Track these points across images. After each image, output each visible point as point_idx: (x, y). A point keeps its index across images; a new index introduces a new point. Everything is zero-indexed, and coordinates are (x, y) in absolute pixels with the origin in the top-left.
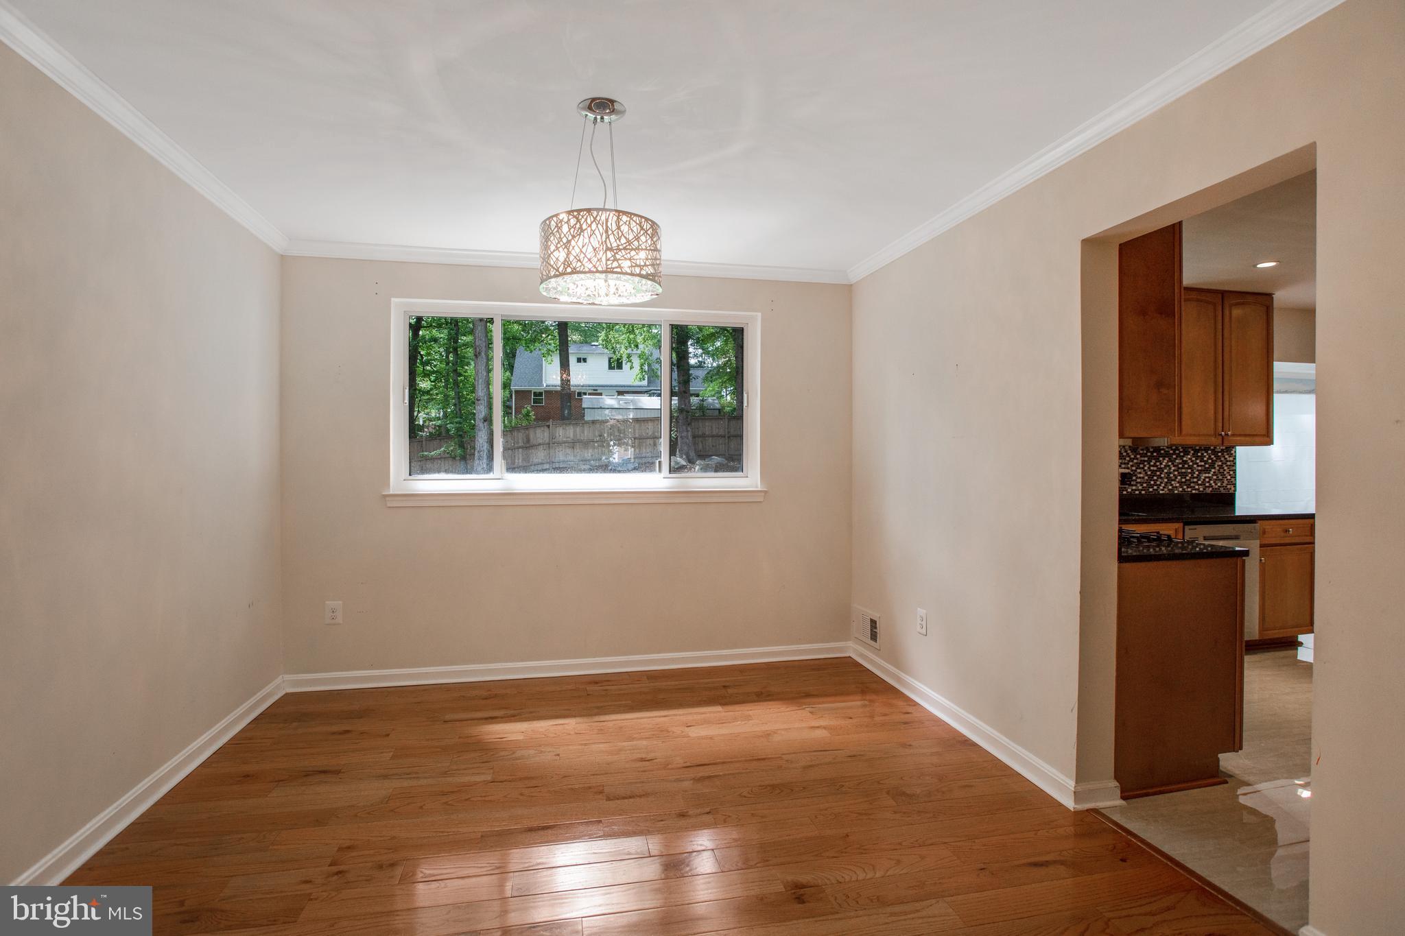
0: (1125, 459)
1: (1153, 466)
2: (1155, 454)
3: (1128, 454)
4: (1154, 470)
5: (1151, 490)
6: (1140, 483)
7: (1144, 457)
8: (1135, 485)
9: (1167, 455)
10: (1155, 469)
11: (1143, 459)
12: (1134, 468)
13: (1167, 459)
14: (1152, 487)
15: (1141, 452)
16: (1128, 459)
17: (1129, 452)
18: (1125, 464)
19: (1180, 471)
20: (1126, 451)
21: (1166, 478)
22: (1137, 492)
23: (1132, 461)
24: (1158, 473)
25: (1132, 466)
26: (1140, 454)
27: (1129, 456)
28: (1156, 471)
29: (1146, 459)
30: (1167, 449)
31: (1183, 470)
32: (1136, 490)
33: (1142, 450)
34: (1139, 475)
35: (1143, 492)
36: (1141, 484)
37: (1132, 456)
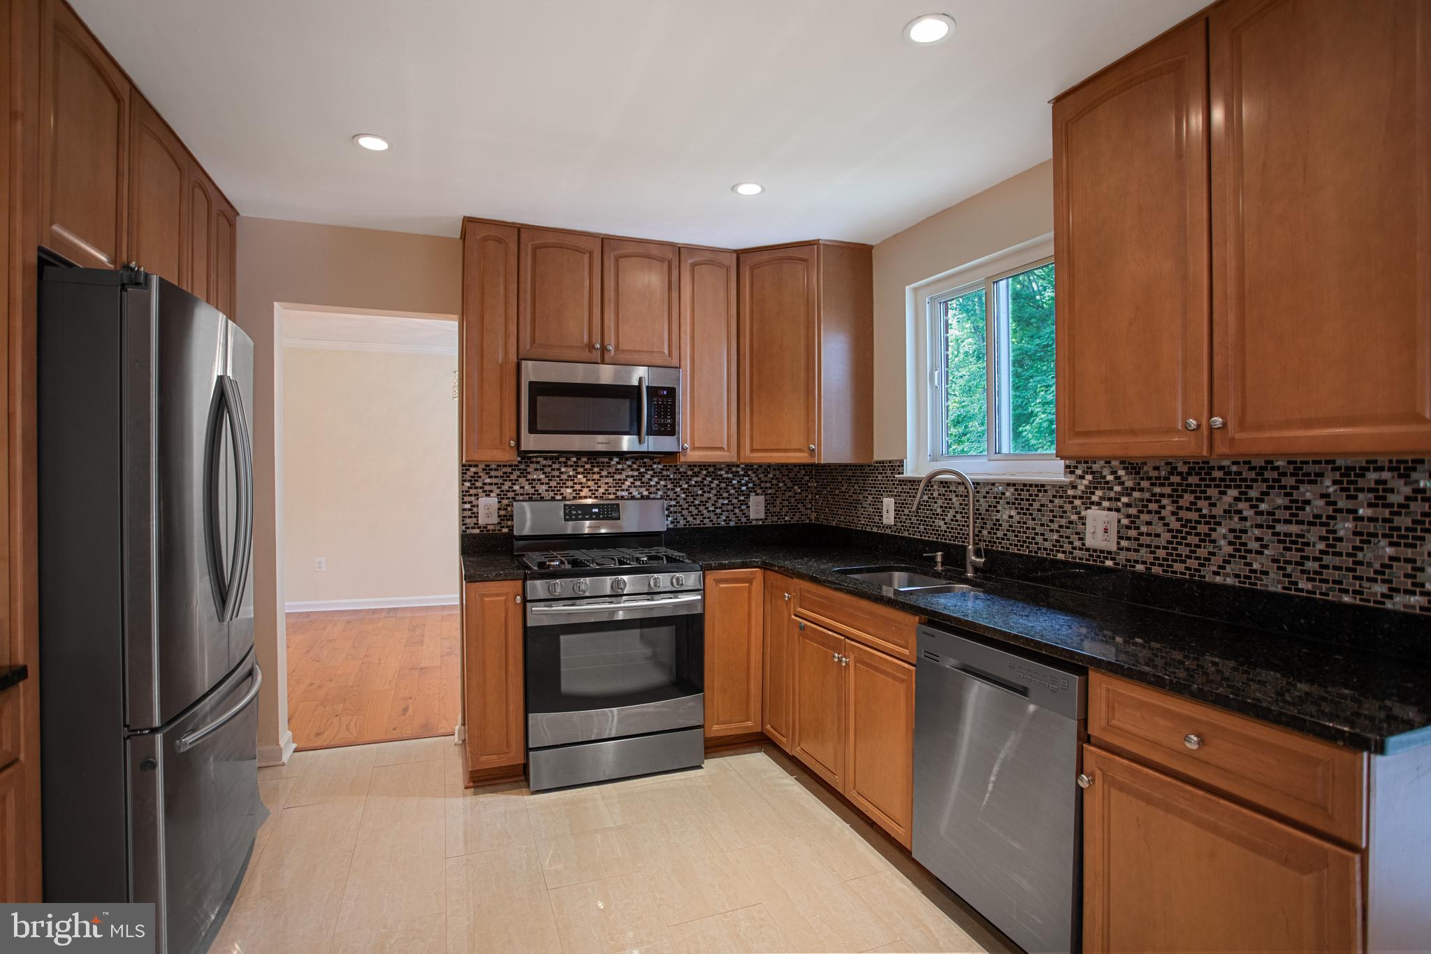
0: (1111, 489)
1: (1188, 509)
2: (1193, 480)
3: (1118, 478)
4: (1189, 521)
5: (1178, 567)
6: (1148, 546)
7: (1162, 485)
8: (1136, 551)
9: (1229, 479)
10: (1193, 516)
11: (1157, 490)
12: (1133, 511)
13: (1233, 493)
14: (1184, 562)
15: (1155, 474)
16: (1117, 488)
17: (1121, 473)
18: (1110, 499)
19: (1280, 528)
20: (1114, 472)
21: (1230, 543)
22: (1140, 567)
23: (1129, 495)
24: (1203, 528)
25: (1128, 505)
26: (1149, 478)
27: (1122, 483)
28: (1198, 522)
29: (1167, 490)
30: (1234, 468)
31: (1294, 529)
32: (1137, 562)
33: (1156, 468)
34: (1144, 529)
35: (1156, 570)
36: (1152, 549)
37: (1129, 484)
